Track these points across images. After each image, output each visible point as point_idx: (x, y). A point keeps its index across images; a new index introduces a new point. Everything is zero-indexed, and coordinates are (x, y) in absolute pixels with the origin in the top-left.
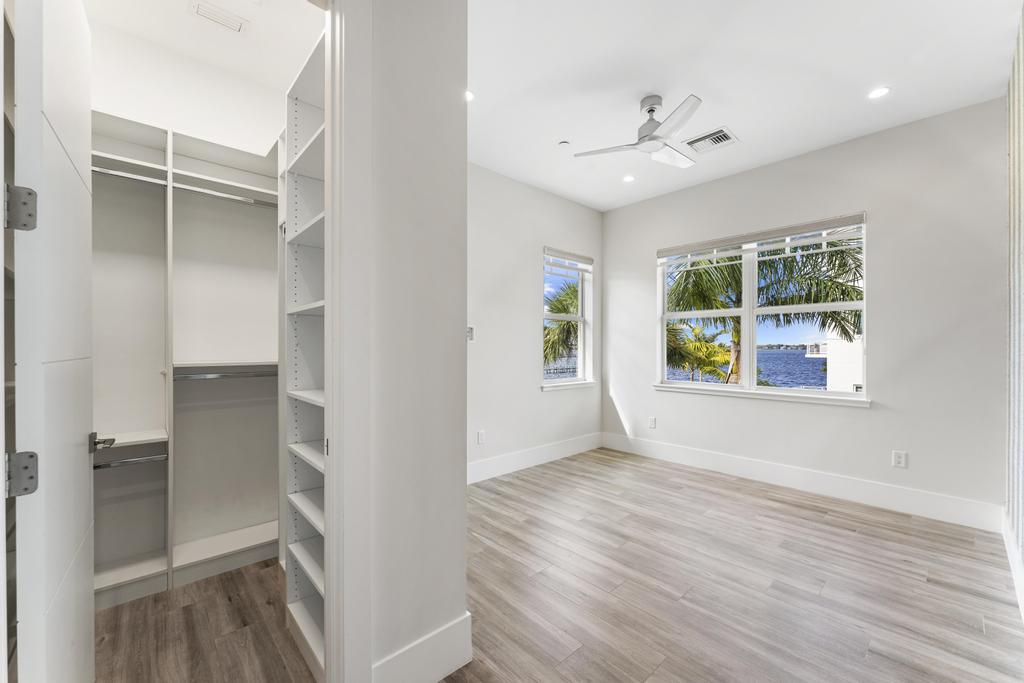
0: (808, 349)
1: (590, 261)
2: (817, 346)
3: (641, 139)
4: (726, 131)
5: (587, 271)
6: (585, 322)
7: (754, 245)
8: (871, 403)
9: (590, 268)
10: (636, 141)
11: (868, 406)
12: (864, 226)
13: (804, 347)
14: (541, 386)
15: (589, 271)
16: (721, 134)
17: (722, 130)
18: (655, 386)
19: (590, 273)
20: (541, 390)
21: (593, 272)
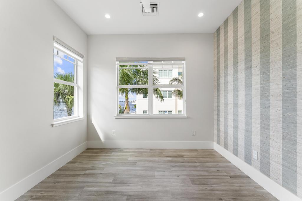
1: (82, 56)
2: (134, 101)
5: (80, 61)
7: (152, 62)
9: (81, 59)
11: (186, 118)
14: (51, 124)
15: (81, 61)
16: (155, 7)
17: (157, 5)
18: (115, 117)
19: (82, 62)
20: (51, 126)
21: (83, 62)
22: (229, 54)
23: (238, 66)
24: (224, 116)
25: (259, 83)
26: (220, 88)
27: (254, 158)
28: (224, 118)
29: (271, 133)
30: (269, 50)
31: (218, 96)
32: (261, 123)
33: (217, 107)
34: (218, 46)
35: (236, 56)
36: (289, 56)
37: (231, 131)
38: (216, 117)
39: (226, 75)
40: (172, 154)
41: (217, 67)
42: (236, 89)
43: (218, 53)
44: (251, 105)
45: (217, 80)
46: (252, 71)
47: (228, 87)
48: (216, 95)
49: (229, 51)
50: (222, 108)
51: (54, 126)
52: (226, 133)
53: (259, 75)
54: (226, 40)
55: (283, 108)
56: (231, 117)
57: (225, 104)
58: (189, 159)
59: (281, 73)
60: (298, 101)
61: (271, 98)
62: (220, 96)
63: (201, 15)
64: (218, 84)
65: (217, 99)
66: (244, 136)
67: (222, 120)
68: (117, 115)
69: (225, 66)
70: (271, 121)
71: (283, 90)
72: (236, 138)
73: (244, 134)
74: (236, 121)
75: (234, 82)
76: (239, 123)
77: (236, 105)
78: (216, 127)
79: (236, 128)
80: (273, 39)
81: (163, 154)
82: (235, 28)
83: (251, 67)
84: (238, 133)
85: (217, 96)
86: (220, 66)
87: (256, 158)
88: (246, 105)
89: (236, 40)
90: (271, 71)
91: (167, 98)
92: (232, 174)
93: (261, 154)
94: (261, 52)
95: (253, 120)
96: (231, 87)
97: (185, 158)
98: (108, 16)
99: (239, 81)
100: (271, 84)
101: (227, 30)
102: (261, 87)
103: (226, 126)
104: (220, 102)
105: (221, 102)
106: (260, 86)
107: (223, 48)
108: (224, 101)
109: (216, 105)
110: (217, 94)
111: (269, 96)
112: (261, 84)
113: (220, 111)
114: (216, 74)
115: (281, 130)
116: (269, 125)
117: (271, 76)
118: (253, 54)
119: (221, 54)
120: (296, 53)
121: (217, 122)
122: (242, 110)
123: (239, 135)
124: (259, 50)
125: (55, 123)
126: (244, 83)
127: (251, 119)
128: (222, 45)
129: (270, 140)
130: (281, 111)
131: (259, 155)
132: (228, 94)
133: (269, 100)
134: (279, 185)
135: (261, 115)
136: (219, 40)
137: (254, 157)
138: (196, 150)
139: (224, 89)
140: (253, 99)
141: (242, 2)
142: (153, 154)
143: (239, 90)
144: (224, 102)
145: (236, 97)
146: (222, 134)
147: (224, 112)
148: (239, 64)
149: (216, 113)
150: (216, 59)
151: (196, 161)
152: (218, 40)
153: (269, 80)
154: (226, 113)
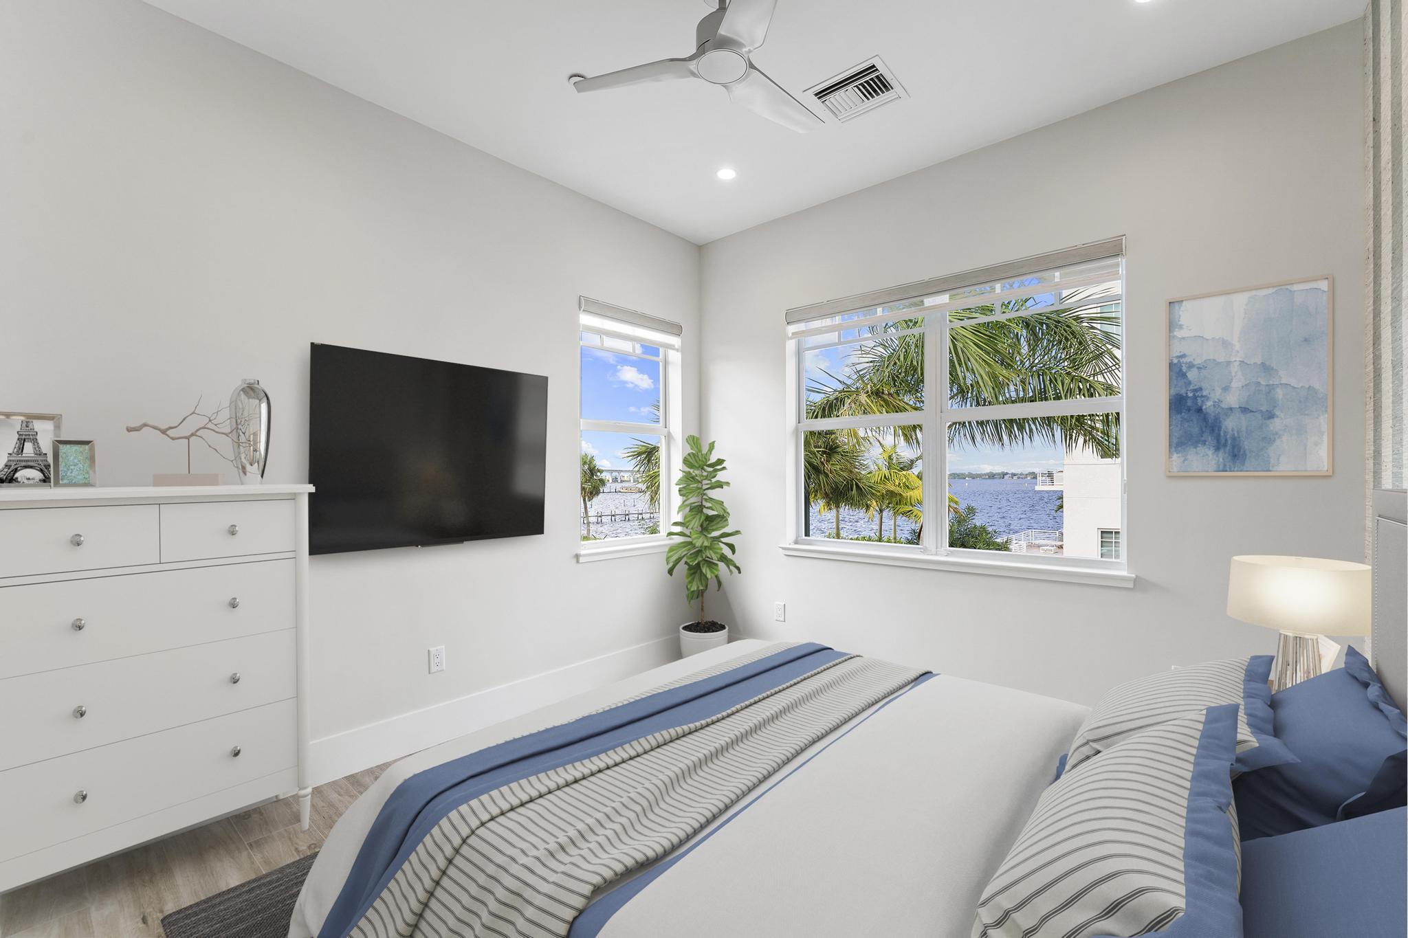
0: (1040, 478)
1: (676, 329)
2: (1050, 475)
3: (702, 49)
4: (882, 70)
5: (671, 347)
6: (669, 437)
7: (944, 299)
8: (1136, 580)
9: (675, 341)
10: (694, 50)
11: (1131, 585)
12: (1122, 261)
13: (1034, 476)
14: (575, 553)
15: (676, 347)
16: (873, 76)
17: (874, 66)
18: (784, 549)
19: (677, 350)
20: (575, 560)
21: (682, 350)
34: (1376, 106)
45: (1374, 345)
48: (1372, 449)
51: (581, 560)
68: (796, 542)
86: (1381, 246)
98: (727, 174)
110: (1375, 441)
114: (1372, 301)
125: (583, 552)
136: (1379, 62)
152: (1377, 65)
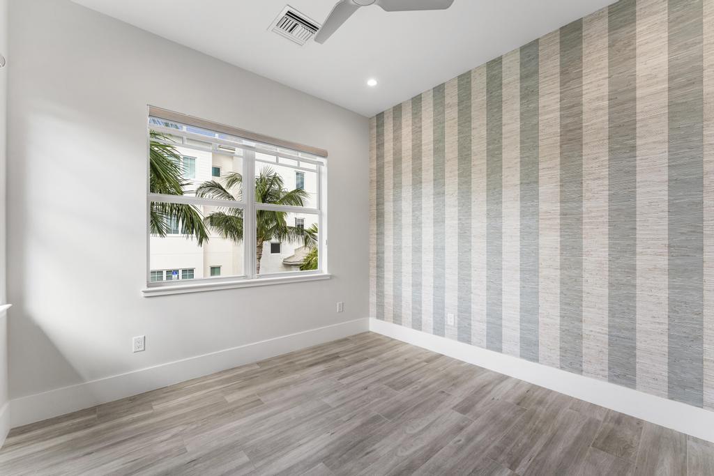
11: (329, 278)
22: (404, 165)
23: (421, 188)
24: (392, 269)
25: (457, 218)
26: (384, 220)
27: (448, 325)
28: (394, 271)
29: (473, 285)
30: (471, 176)
31: (380, 234)
32: (459, 274)
33: (377, 253)
34: (380, 145)
35: (417, 171)
36: (495, 189)
37: (407, 293)
38: (373, 272)
39: (397, 199)
40: (313, 358)
41: (377, 182)
42: (417, 224)
43: (380, 157)
44: (443, 248)
45: (377, 205)
46: (446, 200)
47: (401, 220)
48: (375, 232)
49: (403, 160)
50: (389, 256)
52: (398, 297)
53: (455, 207)
54: (397, 139)
55: (487, 252)
56: (407, 269)
57: (394, 249)
58: (352, 356)
59: (485, 208)
60: (503, 243)
61: (473, 239)
62: (383, 234)
63: (372, 83)
64: (378, 213)
65: (377, 239)
66: (432, 297)
67: (389, 275)
69: (394, 184)
70: (473, 269)
71: (487, 229)
72: (417, 302)
73: (432, 292)
74: (417, 274)
75: (413, 211)
76: (424, 278)
77: (417, 250)
78: (373, 289)
79: (417, 286)
80: (476, 163)
81: (297, 363)
82: (416, 127)
83: (444, 193)
84: (421, 294)
85: (377, 234)
86: (383, 181)
87: (452, 324)
88: (435, 248)
89: (418, 147)
90: (473, 204)
91: (178, 233)
92: (424, 357)
93: (459, 317)
94: (460, 176)
95: (447, 271)
96: (407, 219)
97: (344, 356)
99: (423, 212)
100: (473, 221)
101: (401, 124)
102: (459, 224)
103: (398, 285)
104: (383, 245)
105: (386, 244)
106: (457, 222)
107: (392, 152)
108: (394, 243)
109: (373, 249)
110: (377, 230)
111: (470, 236)
112: (459, 219)
113: (383, 260)
114: (375, 194)
115: (485, 279)
116: (470, 275)
117: (472, 210)
118: (447, 175)
119: (386, 160)
120: (501, 186)
121: (377, 279)
122: (428, 257)
123: (423, 295)
124: (457, 172)
126: (431, 216)
127: (444, 269)
128: (389, 146)
129: (472, 295)
130: (485, 256)
131: (456, 317)
132: (401, 231)
133: (471, 242)
134: (483, 349)
135: (460, 262)
136: (383, 135)
137: (449, 323)
138: (346, 340)
139: (392, 223)
140: (446, 240)
141: (429, 91)
142: (274, 370)
143: (423, 225)
144: (392, 244)
145: (417, 238)
146: (389, 300)
147: (392, 261)
148: (423, 185)
149: (373, 264)
150: (374, 165)
151: (366, 356)
152: (380, 135)
153: (470, 215)
154: (398, 264)
